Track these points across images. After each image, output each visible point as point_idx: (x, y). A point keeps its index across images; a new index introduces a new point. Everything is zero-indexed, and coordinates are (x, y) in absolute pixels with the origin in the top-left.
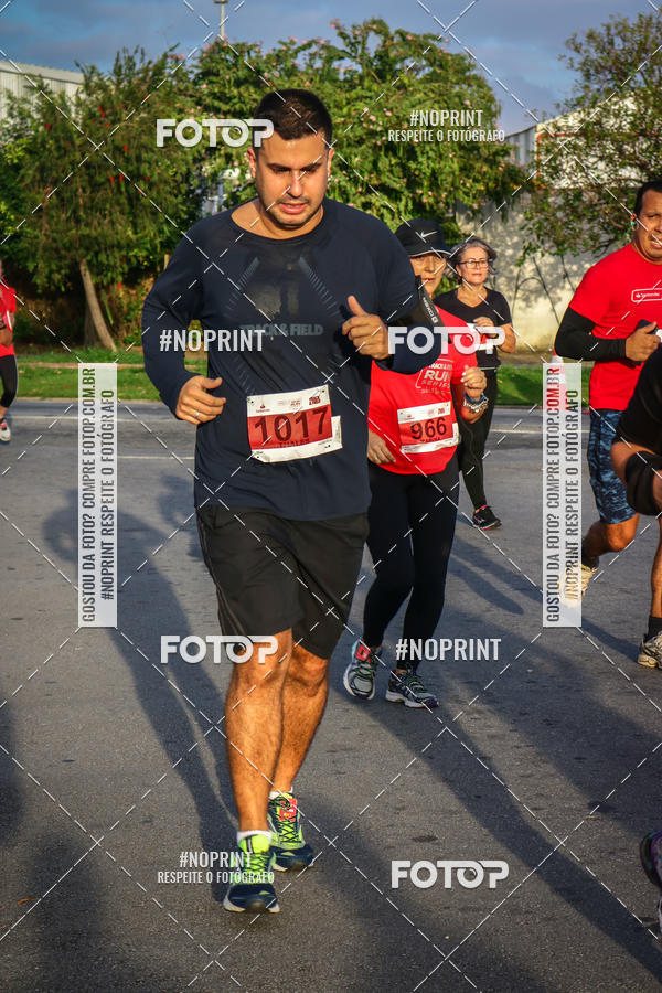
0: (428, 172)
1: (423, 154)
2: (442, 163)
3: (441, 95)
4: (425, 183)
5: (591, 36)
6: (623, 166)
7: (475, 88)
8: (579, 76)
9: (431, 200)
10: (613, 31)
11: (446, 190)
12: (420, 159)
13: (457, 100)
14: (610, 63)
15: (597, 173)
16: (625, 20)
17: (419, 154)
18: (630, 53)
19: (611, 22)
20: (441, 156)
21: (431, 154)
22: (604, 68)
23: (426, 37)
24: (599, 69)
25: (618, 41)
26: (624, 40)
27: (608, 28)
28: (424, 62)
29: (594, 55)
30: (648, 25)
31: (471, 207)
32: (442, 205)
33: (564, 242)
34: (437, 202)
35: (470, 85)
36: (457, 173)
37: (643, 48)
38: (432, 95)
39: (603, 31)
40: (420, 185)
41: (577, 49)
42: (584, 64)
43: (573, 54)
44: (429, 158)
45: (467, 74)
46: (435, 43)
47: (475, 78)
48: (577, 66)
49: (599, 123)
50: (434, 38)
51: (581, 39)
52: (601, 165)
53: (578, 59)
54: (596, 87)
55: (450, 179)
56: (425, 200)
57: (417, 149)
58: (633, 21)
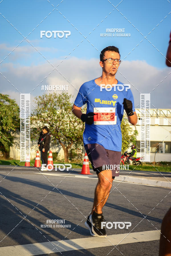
0: (5, 123)
1: (4, 119)
2: (8, 121)
3: (8, 107)
4: (4, 125)
5: (40, 97)
6: (45, 123)
7: (15, 106)
8: (37, 105)
9: (5, 128)
10: (44, 96)
11: (8, 126)
12: (3, 120)
13: (12, 108)
14: (43, 103)
15: (40, 124)
16: (47, 94)
17: (3, 119)
18: (47, 101)
19: (44, 94)
20: (8, 119)
21: (6, 119)
22: (42, 103)
23: (6, 95)
24: (41, 104)
25: (45, 99)
26: (46, 98)
27: (43, 96)
28: (5, 100)
29: (40, 101)
30: (51, 95)
31: (14, 130)
32: (7, 130)
33: (32, 138)
34: (7, 129)
35: (14, 106)
36: (11, 123)
37: (50, 100)
38: (6, 107)
39: (42, 96)
40: (3, 125)
41: (37, 99)
42: (38, 102)
43: (36, 100)
44: (5, 120)
45: (14, 103)
46: (8, 96)
47: (16, 104)
48: (36, 103)
49: (41, 114)
50: (7, 95)
51: (38, 97)
52: (41, 123)
53: (37, 101)
54: (40, 107)
55: (10, 124)
56: (4, 128)
57: (3, 118)
58: (48, 95)
